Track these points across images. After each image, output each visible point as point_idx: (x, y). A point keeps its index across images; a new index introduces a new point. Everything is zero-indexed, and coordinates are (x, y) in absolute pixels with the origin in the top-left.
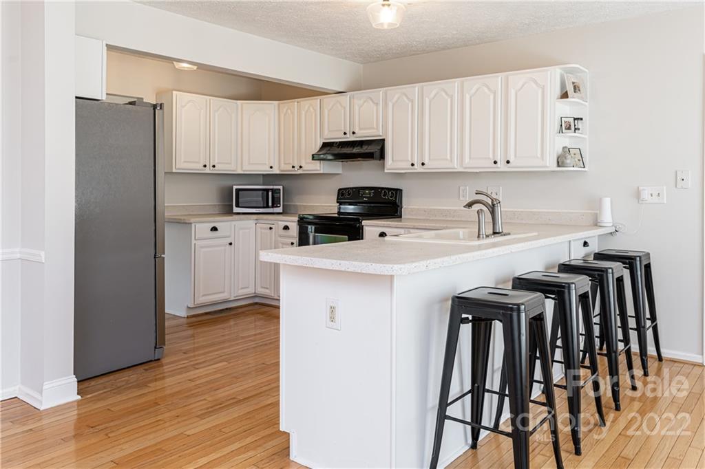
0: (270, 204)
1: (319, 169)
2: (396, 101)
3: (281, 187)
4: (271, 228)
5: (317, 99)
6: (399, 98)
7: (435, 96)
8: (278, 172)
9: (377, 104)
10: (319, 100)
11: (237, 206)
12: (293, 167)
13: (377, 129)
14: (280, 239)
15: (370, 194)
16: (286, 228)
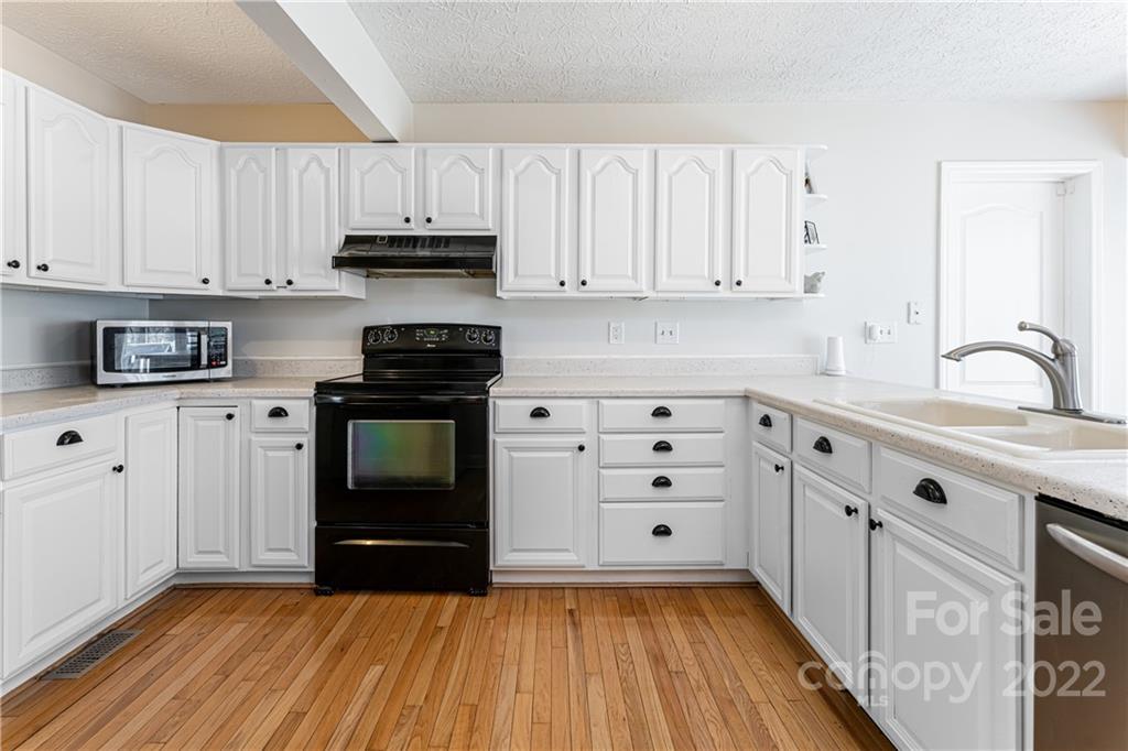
0: (204, 361)
1: (337, 288)
2: (523, 171)
3: (228, 325)
4: (230, 417)
5: (334, 148)
6: (528, 165)
7: (604, 167)
8: (220, 293)
9: (482, 172)
10: (337, 150)
11: (110, 366)
12: (268, 282)
13: (482, 215)
14: (254, 438)
15: (440, 336)
16: (278, 413)
